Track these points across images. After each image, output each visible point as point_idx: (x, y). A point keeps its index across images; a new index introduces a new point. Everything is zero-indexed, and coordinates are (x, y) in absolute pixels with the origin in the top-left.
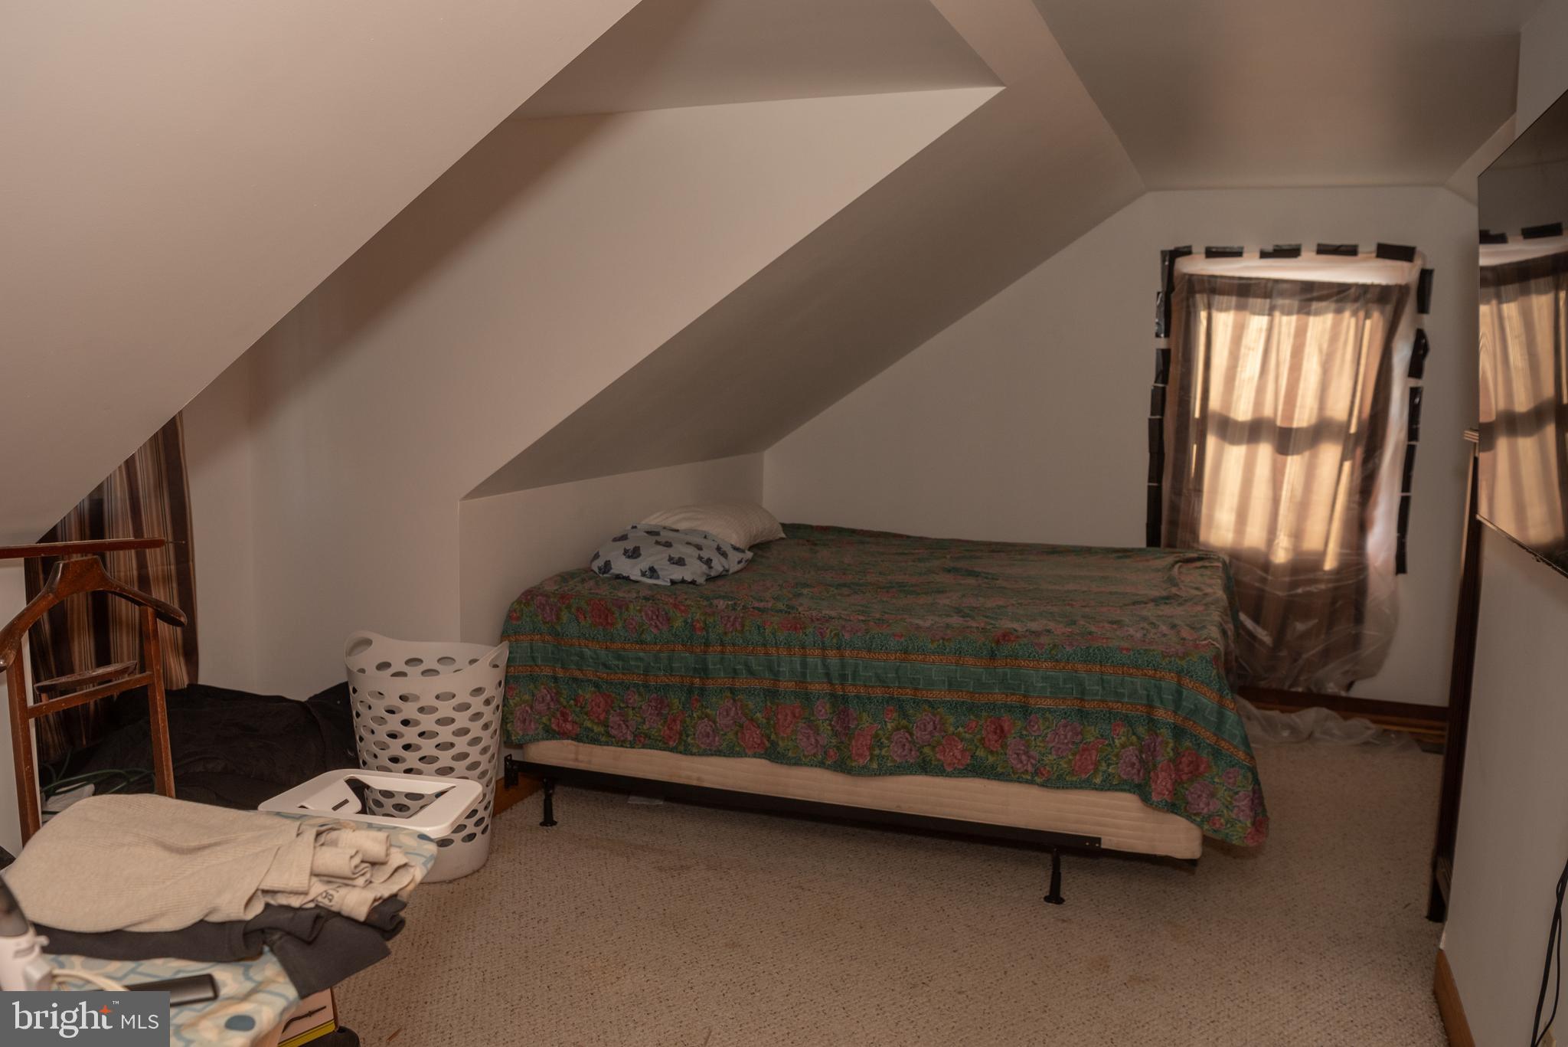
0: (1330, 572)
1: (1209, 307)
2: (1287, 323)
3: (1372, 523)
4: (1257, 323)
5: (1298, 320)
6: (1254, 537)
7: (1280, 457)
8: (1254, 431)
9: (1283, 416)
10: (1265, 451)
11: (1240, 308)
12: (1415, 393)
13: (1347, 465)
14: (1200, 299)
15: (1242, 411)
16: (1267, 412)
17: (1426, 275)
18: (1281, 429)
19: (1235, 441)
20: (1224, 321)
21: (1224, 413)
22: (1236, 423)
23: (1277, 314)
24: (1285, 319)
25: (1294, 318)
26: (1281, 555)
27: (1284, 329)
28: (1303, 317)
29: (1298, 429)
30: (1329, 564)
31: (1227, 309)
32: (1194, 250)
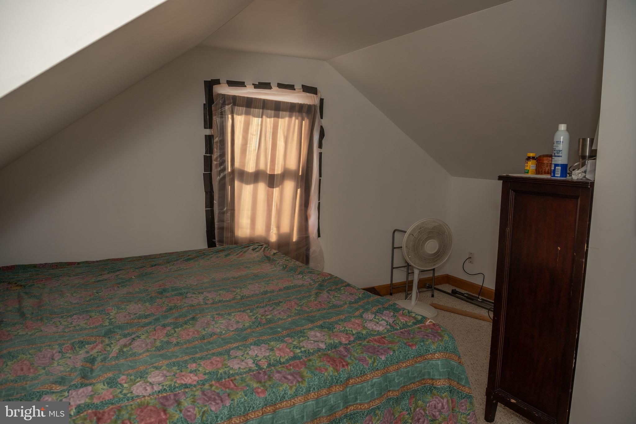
0: (295, 242)
1: (232, 113)
2: (269, 122)
3: (310, 216)
4: (256, 122)
5: (274, 120)
6: (260, 231)
7: (270, 189)
8: (256, 177)
9: (270, 168)
10: (262, 187)
11: (247, 113)
12: (320, 154)
13: (299, 190)
14: (227, 108)
15: (250, 168)
16: (262, 167)
17: (322, 101)
18: (270, 175)
19: (248, 183)
20: (240, 120)
21: (242, 168)
22: (248, 173)
23: (264, 117)
24: (268, 119)
25: (272, 119)
26: (273, 238)
27: (268, 125)
28: (276, 119)
29: (277, 175)
30: (295, 239)
31: (241, 114)
32: (221, 82)
